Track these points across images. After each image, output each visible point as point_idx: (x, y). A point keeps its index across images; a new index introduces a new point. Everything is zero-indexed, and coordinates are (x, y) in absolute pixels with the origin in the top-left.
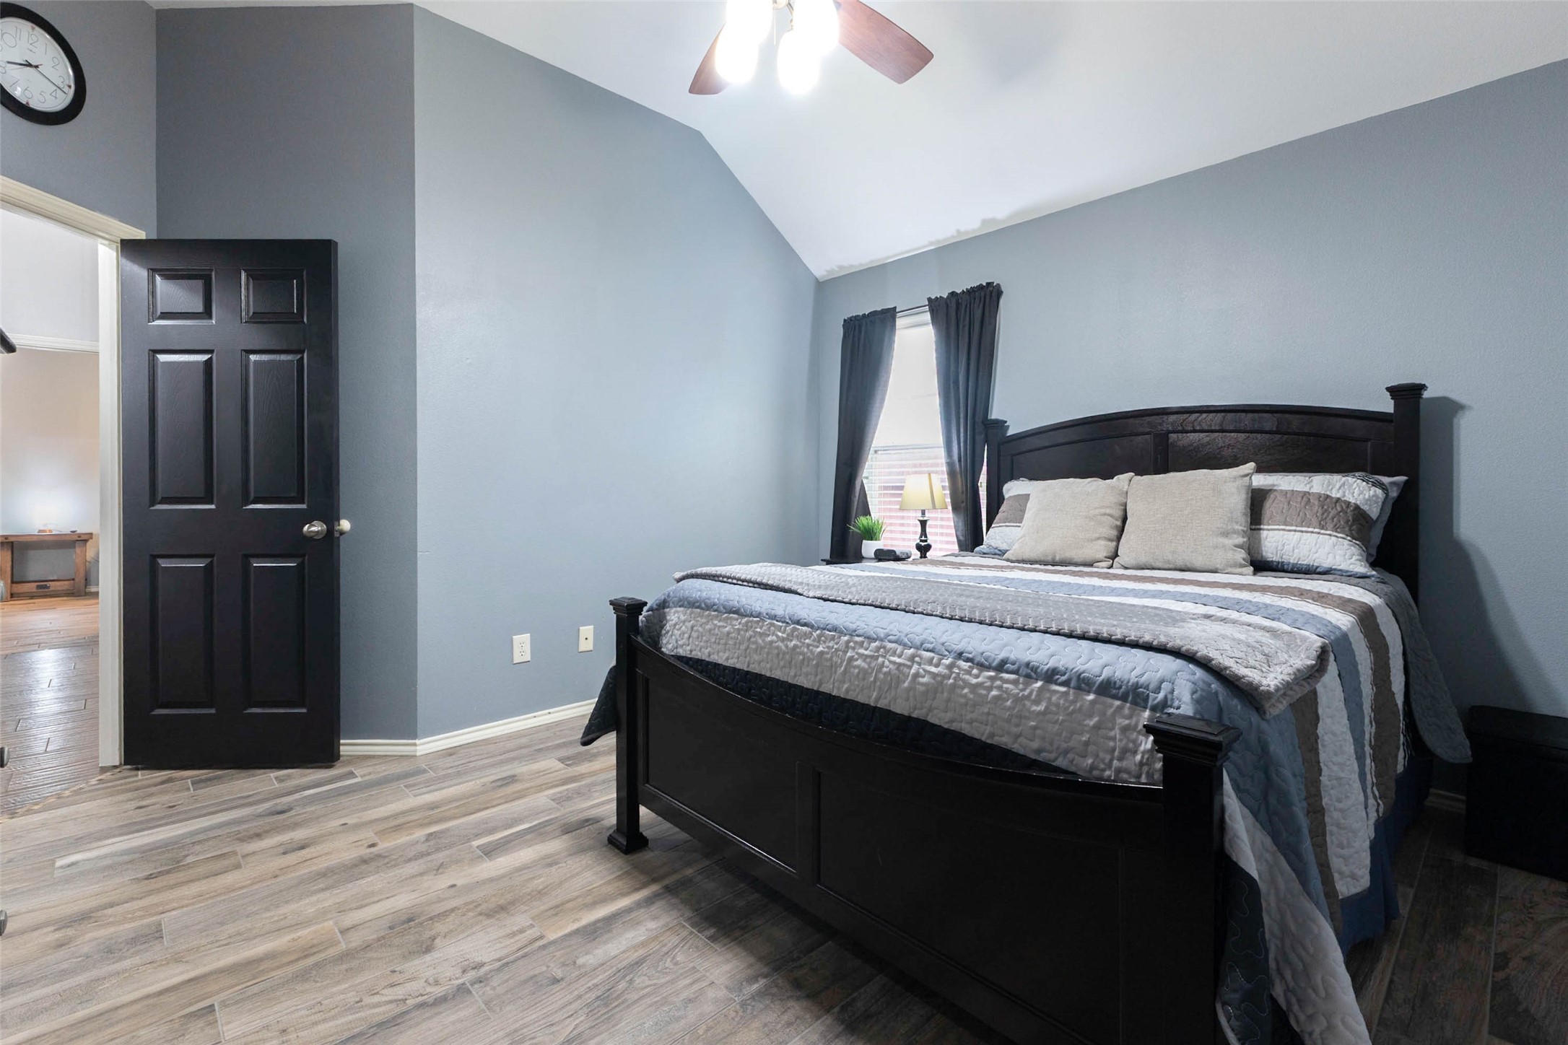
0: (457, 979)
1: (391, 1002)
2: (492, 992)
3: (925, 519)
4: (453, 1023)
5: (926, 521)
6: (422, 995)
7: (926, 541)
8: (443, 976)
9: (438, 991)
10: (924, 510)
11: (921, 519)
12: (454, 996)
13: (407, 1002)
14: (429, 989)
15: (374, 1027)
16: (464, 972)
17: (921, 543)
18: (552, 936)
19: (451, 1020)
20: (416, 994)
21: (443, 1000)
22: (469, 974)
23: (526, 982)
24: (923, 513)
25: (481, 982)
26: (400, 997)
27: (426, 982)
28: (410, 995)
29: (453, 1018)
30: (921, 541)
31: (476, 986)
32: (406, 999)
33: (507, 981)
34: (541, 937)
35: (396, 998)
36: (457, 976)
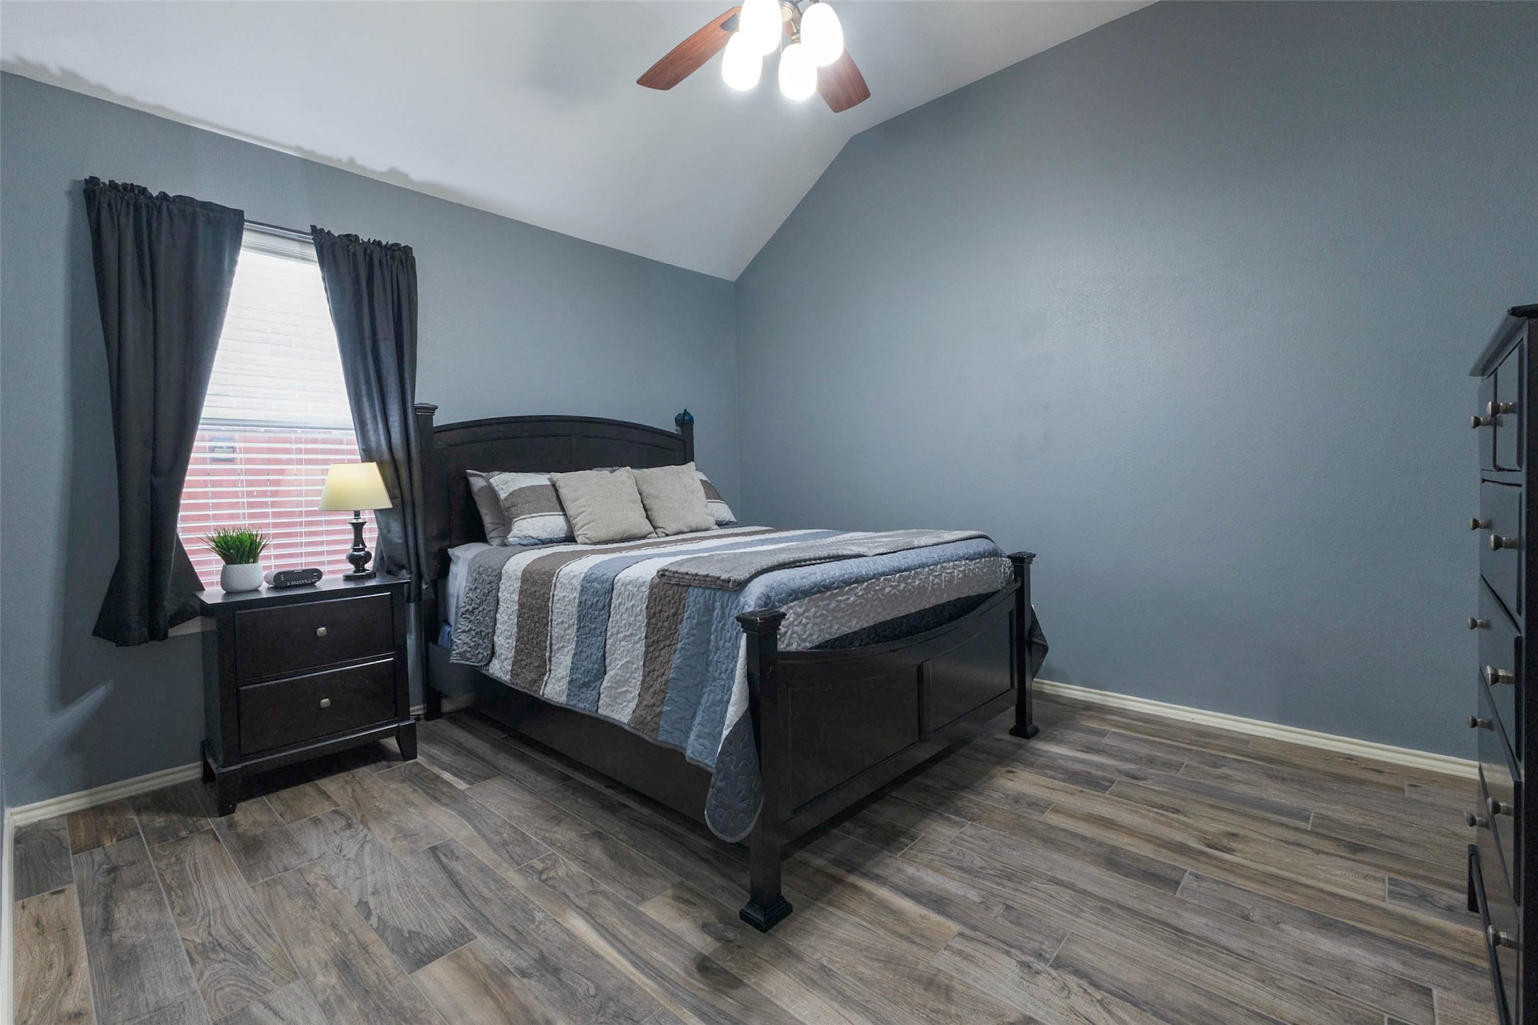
0: (1049, 974)
1: (1110, 1012)
2: (1046, 943)
3: (360, 521)
4: (1094, 953)
5: (363, 524)
6: (1085, 991)
7: (363, 550)
8: (1054, 987)
9: (1072, 980)
10: (359, 511)
11: (355, 521)
12: (1069, 967)
13: (1100, 998)
14: (1075, 989)
15: (1141, 1009)
16: (1038, 973)
17: (355, 553)
18: (955, 927)
19: (1092, 956)
20: (1088, 997)
21: (1078, 973)
22: (1039, 967)
23: (1021, 926)
24: (357, 514)
25: (1041, 955)
26: (1100, 1008)
27: (1069, 998)
28: (1092, 1000)
29: (1091, 956)
30: (355, 550)
31: (1048, 956)
32: (1098, 1001)
33: (1027, 938)
34: (961, 935)
35: (1102, 1011)
36: (1046, 976)
